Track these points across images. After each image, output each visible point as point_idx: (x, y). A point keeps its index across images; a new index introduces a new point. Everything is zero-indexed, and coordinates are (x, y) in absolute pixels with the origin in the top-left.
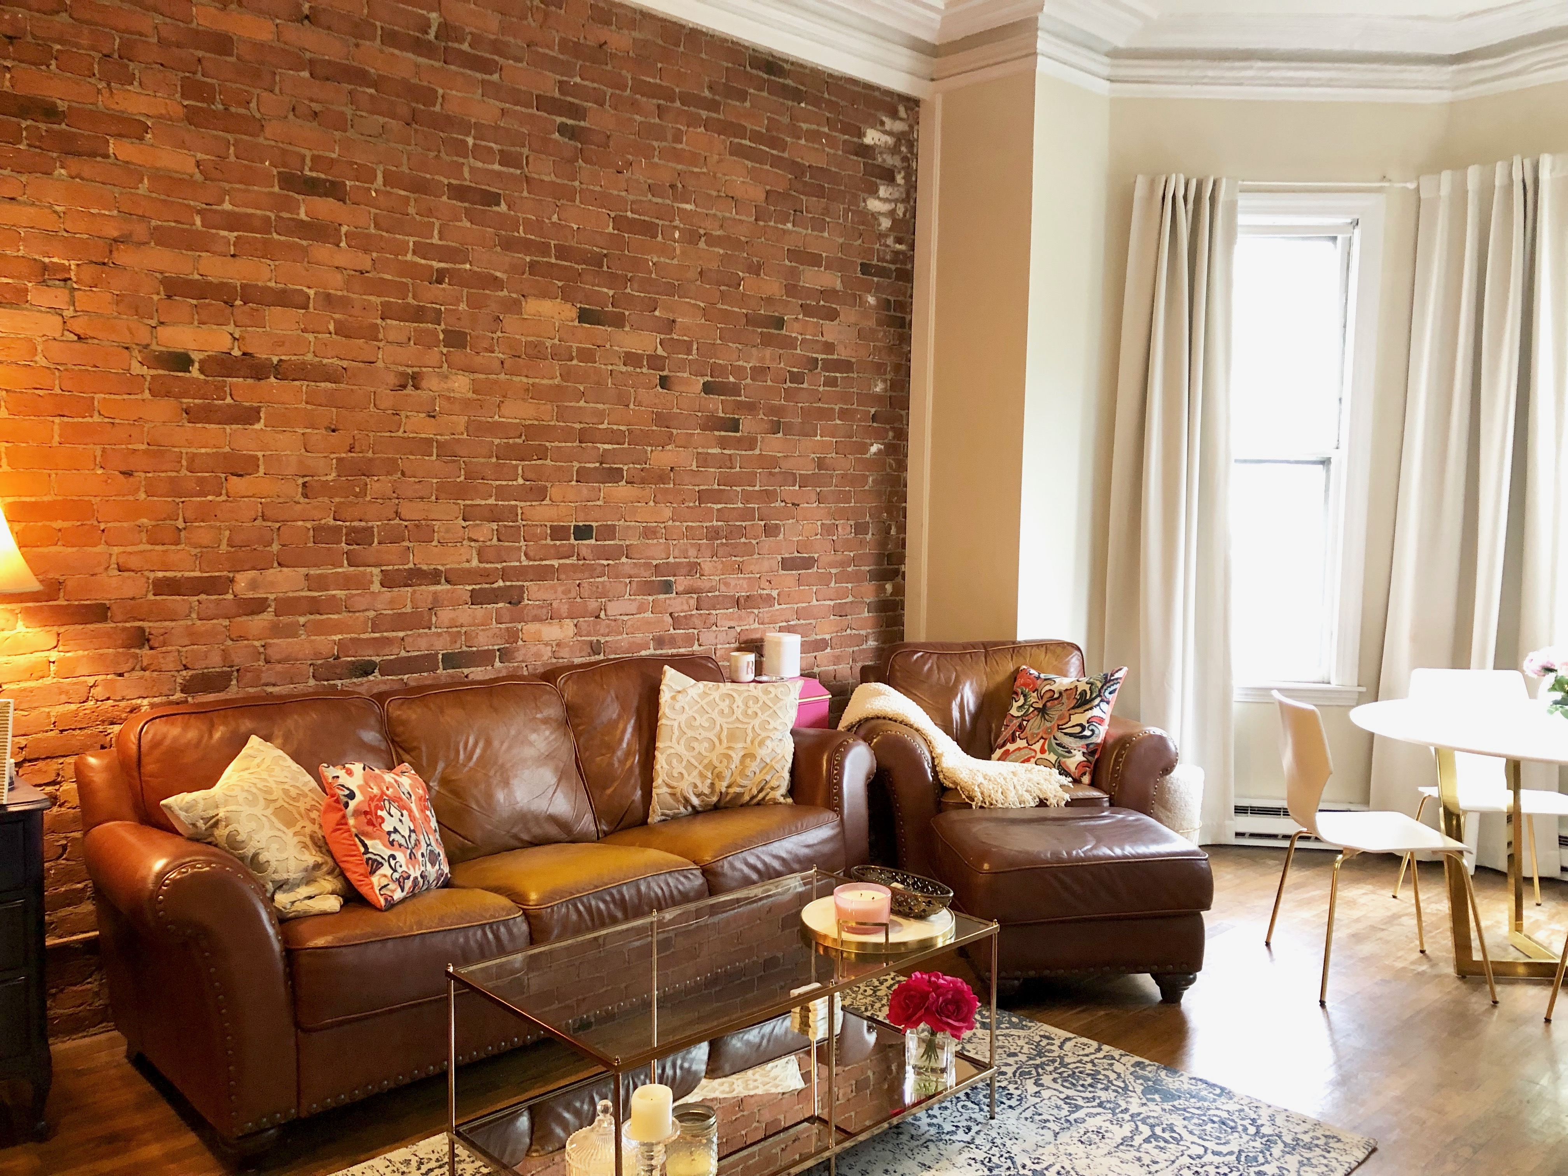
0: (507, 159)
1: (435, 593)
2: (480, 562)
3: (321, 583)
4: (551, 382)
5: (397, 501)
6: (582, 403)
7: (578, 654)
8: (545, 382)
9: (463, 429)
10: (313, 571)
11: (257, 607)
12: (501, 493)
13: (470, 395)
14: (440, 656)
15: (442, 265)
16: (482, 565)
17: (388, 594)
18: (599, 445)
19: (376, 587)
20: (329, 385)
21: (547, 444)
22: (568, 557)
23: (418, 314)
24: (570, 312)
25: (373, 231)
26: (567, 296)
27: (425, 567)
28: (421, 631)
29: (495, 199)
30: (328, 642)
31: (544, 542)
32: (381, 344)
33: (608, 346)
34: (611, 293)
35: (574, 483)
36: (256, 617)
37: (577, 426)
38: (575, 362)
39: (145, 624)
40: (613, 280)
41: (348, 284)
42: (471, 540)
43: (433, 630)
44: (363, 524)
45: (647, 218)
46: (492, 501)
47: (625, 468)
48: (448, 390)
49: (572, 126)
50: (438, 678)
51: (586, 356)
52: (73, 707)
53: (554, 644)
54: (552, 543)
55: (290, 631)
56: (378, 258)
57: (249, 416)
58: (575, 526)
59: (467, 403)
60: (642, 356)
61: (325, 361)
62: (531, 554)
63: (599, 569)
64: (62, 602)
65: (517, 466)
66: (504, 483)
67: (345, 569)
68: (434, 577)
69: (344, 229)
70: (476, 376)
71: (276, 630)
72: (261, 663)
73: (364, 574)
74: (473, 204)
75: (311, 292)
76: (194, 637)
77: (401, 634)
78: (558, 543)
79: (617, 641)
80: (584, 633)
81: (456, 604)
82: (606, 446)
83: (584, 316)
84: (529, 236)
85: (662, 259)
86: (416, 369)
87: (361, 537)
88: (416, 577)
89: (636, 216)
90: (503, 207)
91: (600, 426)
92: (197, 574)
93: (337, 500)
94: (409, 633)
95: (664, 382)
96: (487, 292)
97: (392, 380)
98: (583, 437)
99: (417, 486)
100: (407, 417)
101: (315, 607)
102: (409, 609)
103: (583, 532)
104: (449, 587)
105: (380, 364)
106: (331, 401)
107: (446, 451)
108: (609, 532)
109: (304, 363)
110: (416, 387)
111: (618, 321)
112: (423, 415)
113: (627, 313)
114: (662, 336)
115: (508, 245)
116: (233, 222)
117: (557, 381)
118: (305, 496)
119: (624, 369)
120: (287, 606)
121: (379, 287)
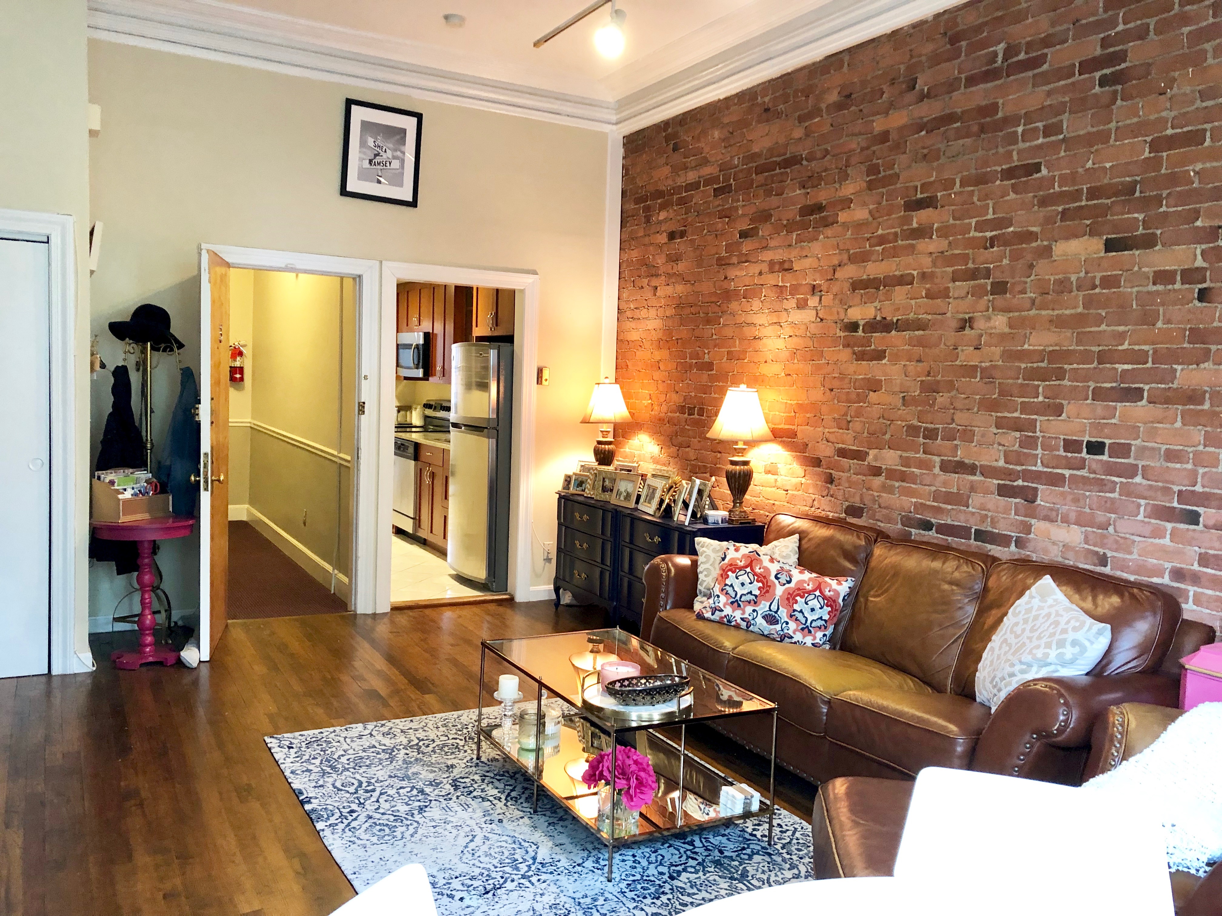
0: (1048, 131)
1: (972, 482)
2: (1006, 462)
3: (906, 462)
4: (1073, 311)
5: (952, 411)
6: (1103, 327)
7: (1082, 560)
8: (1067, 312)
9: (998, 358)
10: (905, 454)
11: (876, 471)
12: (1025, 408)
13: (1007, 330)
14: (973, 530)
15: (994, 233)
16: (1007, 466)
17: (943, 477)
18: (1117, 366)
19: (937, 470)
20: (921, 332)
21: (1066, 366)
22: (1078, 469)
23: (973, 275)
24: (1096, 245)
25: (952, 221)
26: (1093, 232)
27: (967, 461)
28: (962, 508)
29: (1037, 168)
30: (908, 502)
31: (1057, 453)
32: (951, 300)
33: (1136, 268)
34: (1141, 217)
35: (1089, 401)
36: (877, 478)
37: (1096, 349)
38: (1097, 290)
39: (831, 471)
40: (1146, 203)
41: (934, 264)
42: (1000, 444)
43: (970, 509)
44: (932, 426)
45: (1190, 128)
46: (1016, 415)
47: (1146, 387)
48: (992, 328)
49: (1112, 73)
50: (970, 546)
51: (1109, 282)
52: (807, 508)
53: (1061, 544)
54: (1064, 454)
55: (890, 490)
56: (953, 240)
57: (879, 355)
58: (1088, 442)
59: (1003, 337)
60: (1175, 271)
61: (920, 316)
62: (1045, 462)
63: (1110, 485)
64: (807, 454)
65: (1039, 386)
66: (1027, 400)
67: (920, 455)
68: (971, 469)
69: (936, 225)
70: (1011, 314)
71: (884, 488)
72: (877, 506)
73: (930, 460)
74: (1018, 178)
75: (915, 273)
76: (851, 484)
77: (950, 507)
78: (1069, 455)
79: (1124, 560)
80: (1091, 542)
81: (986, 492)
82: (1126, 367)
83: (1110, 246)
84: (1064, 189)
85: (1208, 165)
86: (971, 315)
87: (931, 434)
88: (961, 467)
89: (1179, 130)
90: (1044, 171)
91: (1120, 348)
92: (855, 448)
93: (919, 408)
94: (954, 507)
95: (1203, 296)
96: (1024, 246)
97: (954, 324)
98: (1102, 358)
99: (967, 401)
100: (962, 350)
101: (903, 477)
102: (955, 490)
103: (1095, 448)
104: (983, 478)
105: (949, 315)
106: (921, 343)
107: (988, 375)
108: (1123, 450)
109: (908, 320)
110: (971, 328)
111: (1148, 242)
112: (972, 348)
113: (1159, 232)
114: (1204, 246)
115: (1044, 202)
116: (882, 240)
117: (1080, 310)
118: (904, 405)
119: (1155, 288)
120: (891, 474)
121: (950, 260)
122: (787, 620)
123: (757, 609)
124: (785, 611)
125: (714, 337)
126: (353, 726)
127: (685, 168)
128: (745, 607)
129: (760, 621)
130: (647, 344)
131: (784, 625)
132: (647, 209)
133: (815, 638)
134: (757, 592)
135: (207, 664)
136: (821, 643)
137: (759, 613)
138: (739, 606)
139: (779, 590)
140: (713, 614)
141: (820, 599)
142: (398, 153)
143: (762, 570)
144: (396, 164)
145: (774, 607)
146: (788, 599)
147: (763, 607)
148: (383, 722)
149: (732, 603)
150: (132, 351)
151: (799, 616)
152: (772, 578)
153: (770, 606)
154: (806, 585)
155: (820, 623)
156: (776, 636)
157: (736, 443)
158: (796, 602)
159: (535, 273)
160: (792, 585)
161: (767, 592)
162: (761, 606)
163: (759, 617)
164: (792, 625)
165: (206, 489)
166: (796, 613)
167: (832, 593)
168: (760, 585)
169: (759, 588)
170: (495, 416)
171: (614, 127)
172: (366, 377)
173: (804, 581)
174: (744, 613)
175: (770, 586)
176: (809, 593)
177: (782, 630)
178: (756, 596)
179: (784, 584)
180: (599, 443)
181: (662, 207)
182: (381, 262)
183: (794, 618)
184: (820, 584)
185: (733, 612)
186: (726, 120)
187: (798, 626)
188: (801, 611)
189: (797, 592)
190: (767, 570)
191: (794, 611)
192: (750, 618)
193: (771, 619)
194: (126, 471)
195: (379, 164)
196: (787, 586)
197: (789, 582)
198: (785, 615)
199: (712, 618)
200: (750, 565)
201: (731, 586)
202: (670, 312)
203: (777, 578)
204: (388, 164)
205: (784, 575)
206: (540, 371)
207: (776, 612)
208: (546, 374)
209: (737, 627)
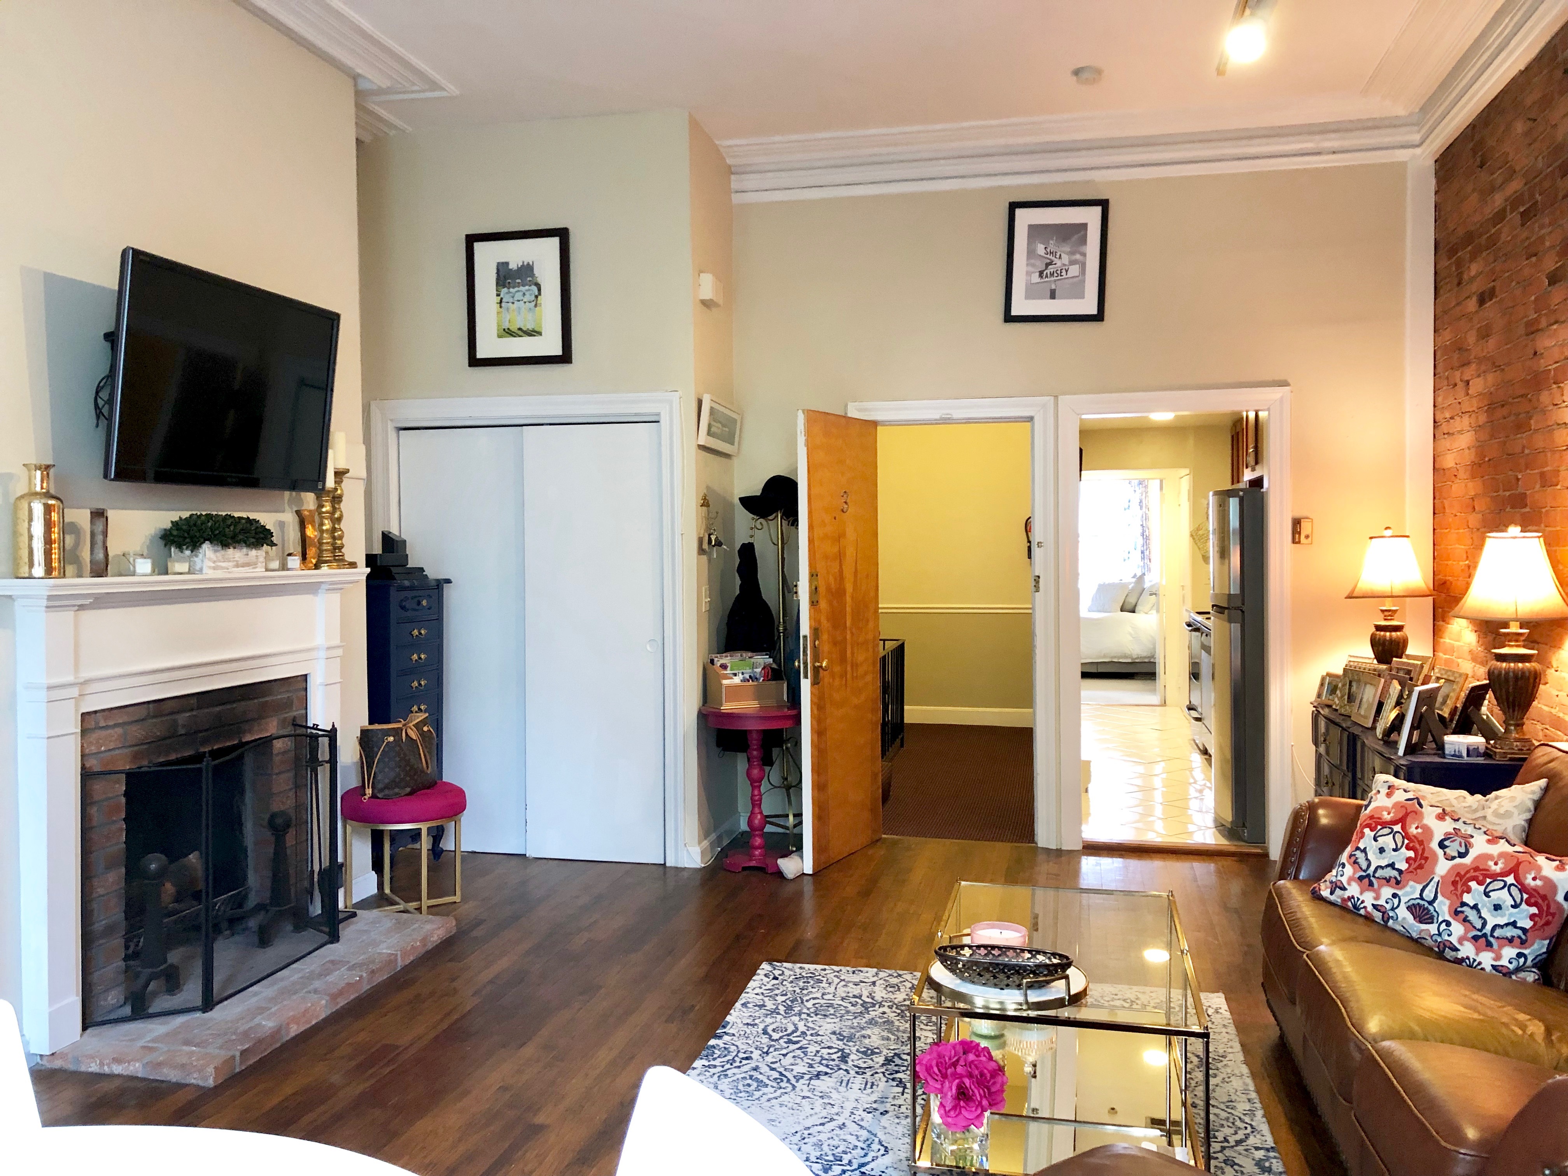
122: (1448, 918)
123: (1399, 893)
124: (1447, 902)
125: (1527, 451)
126: (865, 969)
127: (1493, 189)
128: (1380, 887)
129: (1403, 913)
130: (1462, 474)
131: (1443, 926)
132: (1459, 264)
133: (1498, 957)
134: (1403, 866)
135: (810, 878)
136: (1511, 967)
137: (1404, 900)
138: (1371, 884)
139: (1443, 867)
140: (1332, 893)
141: (1515, 891)
142: (1078, 257)
143: (1419, 830)
144: (1074, 270)
145: (1429, 894)
146: (1454, 883)
147: (1411, 891)
148: (901, 972)
149: (1361, 878)
150: (760, 527)
151: (1472, 915)
152: (1434, 845)
153: (1422, 891)
154: (1491, 863)
155: (1510, 932)
156: (1430, 942)
157: (1506, 625)
158: (1469, 890)
159: (1284, 384)
160: (1467, 860)
161: (1421, 867)
162: (1408, 889)
163: (1403, 906)
164: (1458, 929)
165: (806, 677)
166: (1465, 909)
167: (1538, 883)
168: (1411, 854)
169: (1408, 860)
170: (1238, 592)
171: (1418, 151)
172: (1039, 544)
173: (1489, 857)
174: (1377, 898)
175: (1426, 859)
176: (1495, 877)
177: (1440, 934)
178: (1400, 872)
179: (1453, 858)
180: (1379, 628)
181: (1473, 257)
182: (1056, 397)
183: (1462, 916)
184: (1518, 864)
185: (1361, 893)
186: (1529, 101)
187: (1466, 931)
188: (1475, 907)
189: (1472, 874)
190: (1428, 831)
191: (1464, 904)
192: (1388, 907)
193: (1422, 913)
194: (744, 655)
195: (1052, 275)
196: (1458, 861)
197: (1462, 855)
198: (1445, 909)
199: (1332, 898)
200: (1402, 821)
201: (1364, 851)
202: (1483, 418)
203: (1442, 845)
204: (1064, 273)
205: (1457, 843)
206: (1297, 523)
207: (1431, 903)
208: (1306, 528)
209: (1368, 918)
